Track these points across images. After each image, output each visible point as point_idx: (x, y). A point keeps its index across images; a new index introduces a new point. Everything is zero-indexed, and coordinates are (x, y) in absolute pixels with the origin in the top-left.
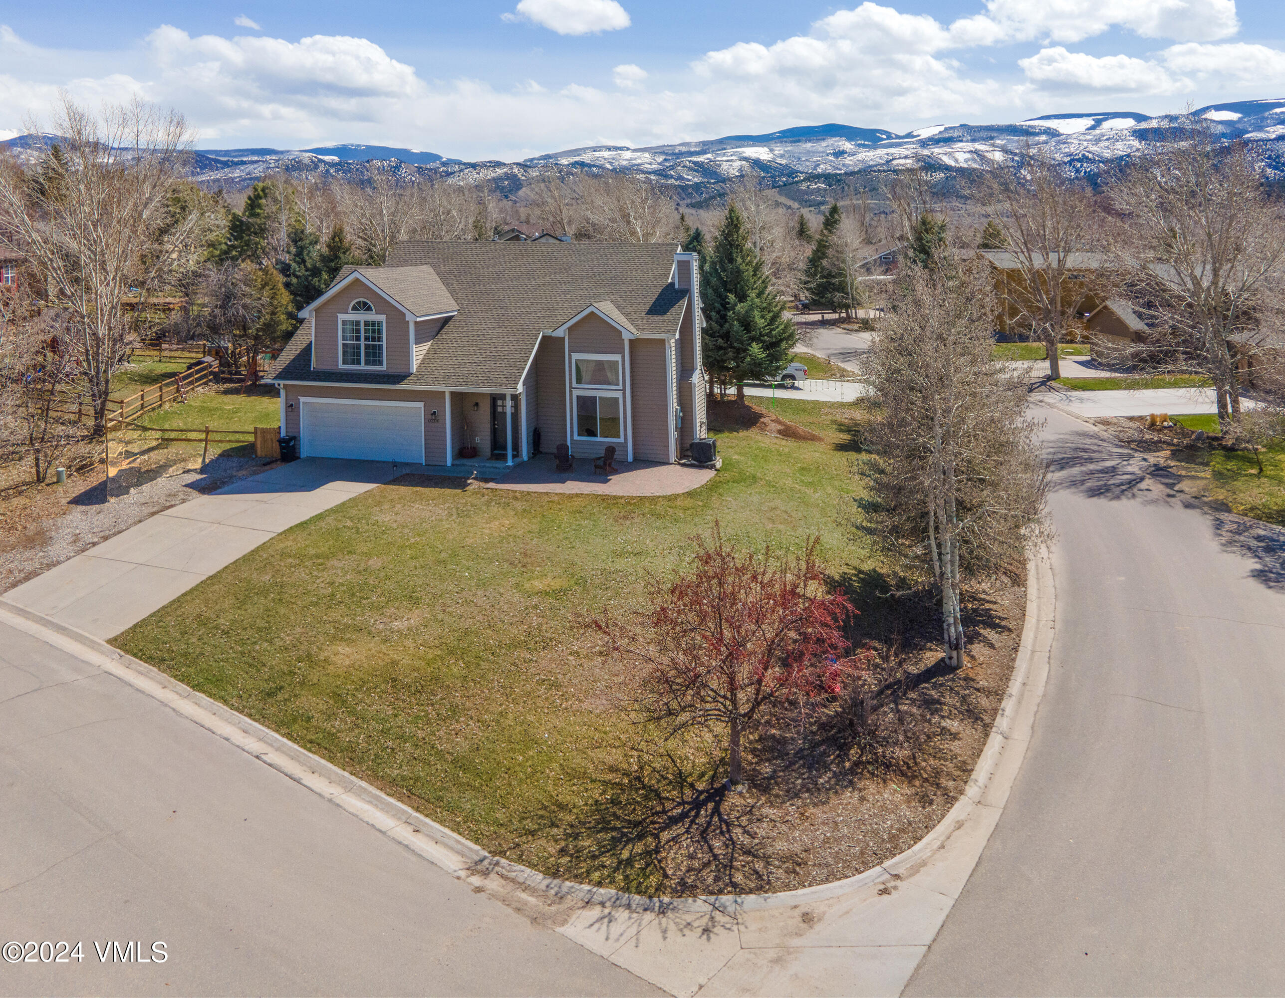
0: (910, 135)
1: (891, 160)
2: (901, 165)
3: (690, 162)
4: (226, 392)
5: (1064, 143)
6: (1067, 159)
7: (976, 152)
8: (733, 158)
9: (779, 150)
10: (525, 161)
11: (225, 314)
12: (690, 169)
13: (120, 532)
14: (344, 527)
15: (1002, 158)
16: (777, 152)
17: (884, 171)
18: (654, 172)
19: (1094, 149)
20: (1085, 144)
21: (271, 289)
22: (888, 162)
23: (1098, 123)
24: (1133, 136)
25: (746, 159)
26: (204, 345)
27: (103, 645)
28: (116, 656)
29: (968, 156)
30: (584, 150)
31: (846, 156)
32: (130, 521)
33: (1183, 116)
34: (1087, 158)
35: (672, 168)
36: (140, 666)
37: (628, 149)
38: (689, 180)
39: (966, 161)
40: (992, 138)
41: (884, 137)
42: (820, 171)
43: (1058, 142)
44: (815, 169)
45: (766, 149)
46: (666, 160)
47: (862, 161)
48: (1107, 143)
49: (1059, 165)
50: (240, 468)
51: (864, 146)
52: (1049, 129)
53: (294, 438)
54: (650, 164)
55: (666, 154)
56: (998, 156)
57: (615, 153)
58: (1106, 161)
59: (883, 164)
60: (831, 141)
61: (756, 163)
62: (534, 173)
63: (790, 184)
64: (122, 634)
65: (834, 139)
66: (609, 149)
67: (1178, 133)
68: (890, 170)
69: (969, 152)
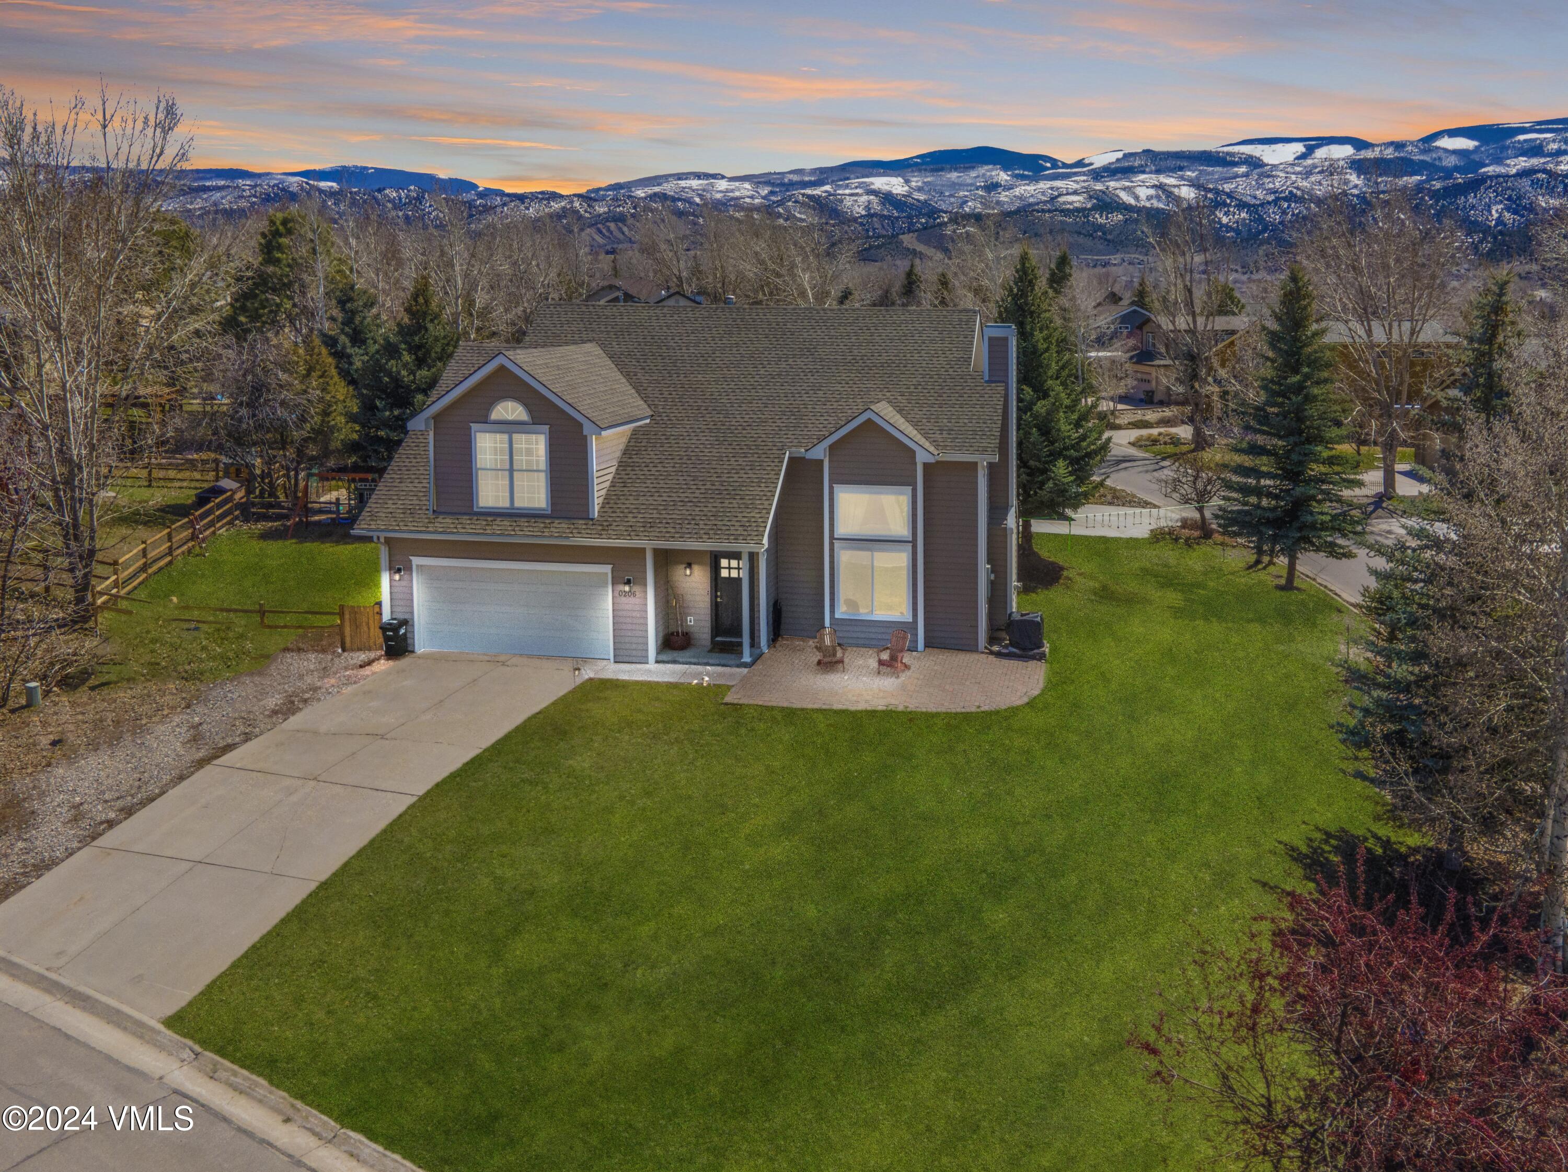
0: (1080, 163)
1: (1057, 197)
2: (1071, 203)
3: (803, 195)
4: (265, 536)
5: (1269, 176)
6: (1271, 198)
7: (1160, 187)
8: (859, 191)
9: (916, 182)
10: (588, 191)
11: (254, 415)
12: (803, 204)
13: (151, 800)
14: (523, 781)
15: (1192, 195)
16: (913, 184)
17: (1049, 211)
18: (757, 209)
19: (1305, 184)
20: (1293, 177)
21: (321, 377)
22: (1053, 199)
23: (1310, 150)
24: (1350, 168)
25: (875, 193)
26: (216, 461)
27: (159, 1032)
28: (187, 1054)
29: (1152, 192)
30: (666, 178)
31: (1000, 190)
32: (166, 778)
33: (1412, 143)
34: (1295, 196)
35: (781, 203)
36: (235, 1074)
37: (723, 177)
38: (803, 220)
39: (1149, 198)
40: (1181, 169)
41: (1048, 165)
42: (967, 209)
43: (1261, 175)
44: (961, 206)
45: (900, 180)
46: (772, 193)
47: (1021, 198)
48: (1319, 177)
49: (1262, 205)
50: (325, 671)
51: (1023, 177)
52: (1251, 157)
53: (405, 622)
54: (752, 197)
55: (773, 184)
56: (1187, 193)
57: (706, 182)
58: (1319, 201)
59: (1045, 202)
60: (983, 170)
61: (887, 198)
62: (601, 209)
63: (932, 227)
64: (190, 1004)
65: (986, 167)
66: (698, 176)
67: (1404, 166)
68: (1056, 210)
69: (1153, 187)
